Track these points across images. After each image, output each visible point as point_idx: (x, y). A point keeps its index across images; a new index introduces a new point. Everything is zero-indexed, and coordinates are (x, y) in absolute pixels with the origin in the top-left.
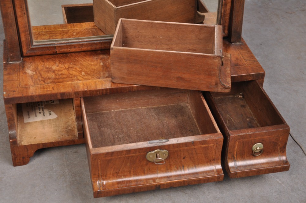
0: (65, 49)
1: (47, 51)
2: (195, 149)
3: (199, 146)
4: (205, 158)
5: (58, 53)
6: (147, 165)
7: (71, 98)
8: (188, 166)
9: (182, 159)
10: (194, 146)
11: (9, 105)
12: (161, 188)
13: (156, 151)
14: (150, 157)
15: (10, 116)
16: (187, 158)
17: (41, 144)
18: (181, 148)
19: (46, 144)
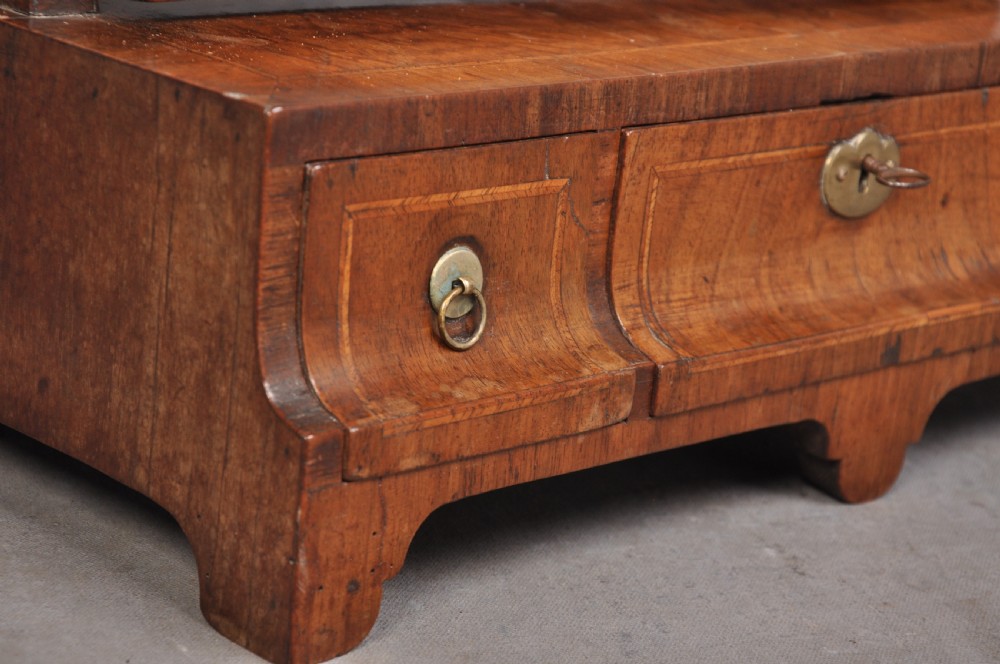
6: (819, 234)
7: (583, 128)
8: (961, 254)
9: (938, 206)
10: (986, 119)
11: (290, 173)
12: (904, 357)
13: (860, 138)
14: (839, 179)
15: (275, 268)
16: (955, 207)
17: (455, 467)
18: (941, 127)
19: (477, 464)
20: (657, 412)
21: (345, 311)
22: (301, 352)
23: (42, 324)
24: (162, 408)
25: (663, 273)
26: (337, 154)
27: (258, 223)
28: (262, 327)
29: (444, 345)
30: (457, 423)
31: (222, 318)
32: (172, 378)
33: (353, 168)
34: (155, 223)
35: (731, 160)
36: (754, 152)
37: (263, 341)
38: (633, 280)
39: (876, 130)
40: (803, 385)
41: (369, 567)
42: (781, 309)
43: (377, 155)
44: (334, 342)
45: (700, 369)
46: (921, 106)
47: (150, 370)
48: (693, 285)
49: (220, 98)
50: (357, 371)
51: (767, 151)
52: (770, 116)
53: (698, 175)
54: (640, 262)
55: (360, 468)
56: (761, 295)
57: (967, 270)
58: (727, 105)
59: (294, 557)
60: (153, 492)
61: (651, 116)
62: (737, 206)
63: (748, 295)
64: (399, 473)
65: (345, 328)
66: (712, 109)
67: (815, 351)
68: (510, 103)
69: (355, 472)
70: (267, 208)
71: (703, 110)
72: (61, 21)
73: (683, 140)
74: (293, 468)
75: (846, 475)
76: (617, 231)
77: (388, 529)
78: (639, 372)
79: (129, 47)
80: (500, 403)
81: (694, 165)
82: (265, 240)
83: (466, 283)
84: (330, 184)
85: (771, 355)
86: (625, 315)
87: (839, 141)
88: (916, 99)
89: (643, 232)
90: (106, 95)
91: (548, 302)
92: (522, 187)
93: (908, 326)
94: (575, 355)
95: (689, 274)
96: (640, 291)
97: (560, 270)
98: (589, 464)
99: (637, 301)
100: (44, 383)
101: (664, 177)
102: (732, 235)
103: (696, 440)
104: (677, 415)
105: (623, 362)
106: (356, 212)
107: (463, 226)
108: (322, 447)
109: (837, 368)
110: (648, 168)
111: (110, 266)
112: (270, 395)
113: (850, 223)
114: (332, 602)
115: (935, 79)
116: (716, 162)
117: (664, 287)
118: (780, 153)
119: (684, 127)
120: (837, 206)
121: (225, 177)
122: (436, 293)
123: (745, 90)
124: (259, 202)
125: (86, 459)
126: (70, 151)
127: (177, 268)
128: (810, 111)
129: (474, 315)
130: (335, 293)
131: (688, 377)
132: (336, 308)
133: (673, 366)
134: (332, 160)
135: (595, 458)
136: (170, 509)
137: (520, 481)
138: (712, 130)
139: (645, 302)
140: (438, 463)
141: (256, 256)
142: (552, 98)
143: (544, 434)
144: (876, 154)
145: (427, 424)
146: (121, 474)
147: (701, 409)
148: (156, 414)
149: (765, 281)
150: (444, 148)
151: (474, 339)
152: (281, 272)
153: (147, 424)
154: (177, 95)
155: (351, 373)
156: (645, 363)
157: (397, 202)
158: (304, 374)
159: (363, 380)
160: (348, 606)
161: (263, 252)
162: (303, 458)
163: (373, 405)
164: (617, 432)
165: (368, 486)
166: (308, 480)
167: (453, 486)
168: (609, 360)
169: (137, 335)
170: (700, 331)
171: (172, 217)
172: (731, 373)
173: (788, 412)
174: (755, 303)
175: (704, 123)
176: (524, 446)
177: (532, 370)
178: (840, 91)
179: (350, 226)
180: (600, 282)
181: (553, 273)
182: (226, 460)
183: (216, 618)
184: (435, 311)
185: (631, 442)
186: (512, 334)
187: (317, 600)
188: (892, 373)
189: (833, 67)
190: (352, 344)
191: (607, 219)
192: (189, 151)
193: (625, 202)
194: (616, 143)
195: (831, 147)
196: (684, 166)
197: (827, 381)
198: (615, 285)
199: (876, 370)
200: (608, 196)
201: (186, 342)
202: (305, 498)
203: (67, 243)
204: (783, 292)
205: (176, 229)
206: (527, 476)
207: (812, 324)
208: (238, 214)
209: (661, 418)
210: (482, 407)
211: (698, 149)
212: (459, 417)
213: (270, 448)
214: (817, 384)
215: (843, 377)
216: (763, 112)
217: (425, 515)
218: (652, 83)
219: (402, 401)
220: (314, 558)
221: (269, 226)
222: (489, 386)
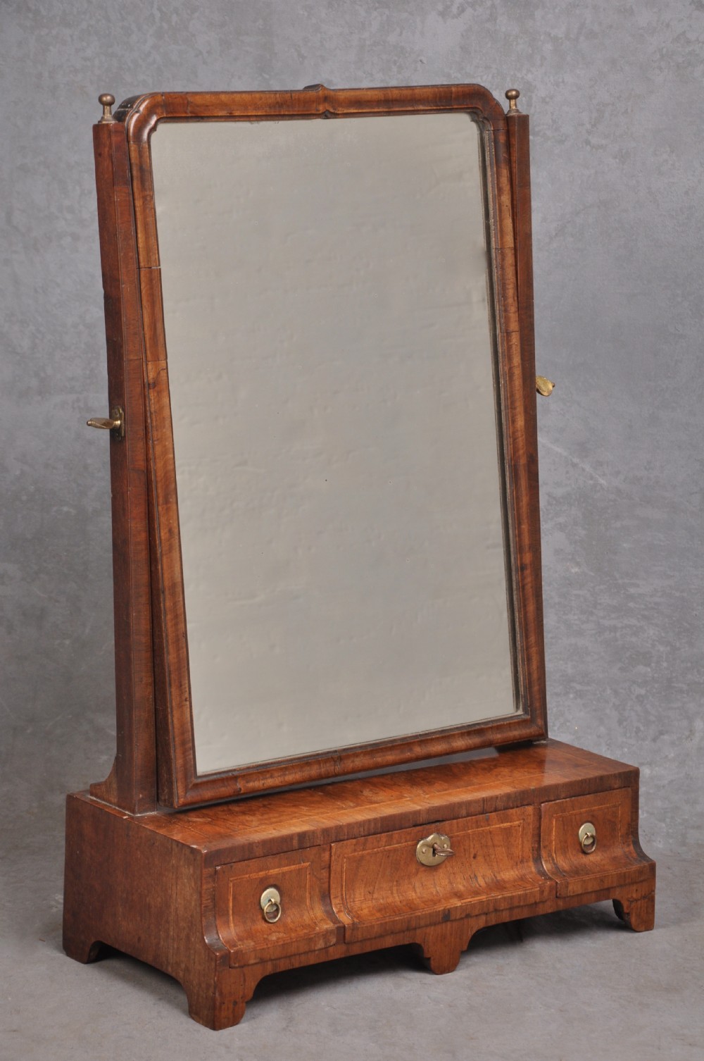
0: (254, 781)
1: (223, 789)
2: (490, 832)
3: (498, 826)
4: (508, 856)
5: (242, 792)
6: (417, 873)
7: (315, 844)
8: (484, 877)
9: (472, 859)
10: (489, 825)
11: (211, 870)
12: (452, 918)
13: (431, 837)
14: (423, 853)
15: (207, 900)
16: (480, 858)
17: (270, 963)
18: (469, 830)
19: (278, 962)
20: (346, 941)
21: (231, 912)
22: (216, 927)
23: (139, 919)
24: (175, 946)
25: (352, 892)
26: (226, 862)
27: (201, 886)
28: (203, 919)
29: (266, 921)
30: (268, 948)
31: (192, 916)
32: (178, 936)
33: (231, 867)
34: (172, 885)
35: (376, 850)
36: (385, 846)
37: (204, 924)
38: (339, 895)
39: (438, 833)
40: (408, 929)
41: (240, 996)
42: (400, 902)
43: (240, 861)
44: (227, 922)
45: (362, 926)
46: (457, 823)
47: (172, 933)
48: (364, 895)
49: (189, 847)
50: (236, 932)
51: (390, 845)
52: (391, 833)
53: (362, 857)
54: (342, 888)
55: (235, 963)
56: (394, 897)
57: (486, 883)
58: (373, 831)
59: (214, 993)
60: (174, 975)
61: (342, 838)
62: (380, 865)
63: (387, 897)
64: (249, 965)
65: (231, 918)
66: (366, 833)
67: (411, 917)
68: (287, 839)
69: (233, 965)
70: (204, 881)
71: (362, 834)
72: (144, 817)
73: (355, 845)
74: (213, 964)
75: (433, 964)
76: (331, 878)
77: (247, 984)
78: (338, 928)
79: (164, 827)
80: (284, 941)
81: (360, 853)
82: (203, 891)
83: (273, 900)
84: (224, 872)
85: (392, 920)
86: (336, 907)
87: (422, 839)
88: (455, 821)
89: (342, 878)
90: (157, 844)
91: (306, 905)
92: (293, 867)
93: (452, 906)
94: (315, 923)
95: (362, 891)
96: (342, 899)
97: (310, 893)
98: (321, 961)
99: (341, 902)
100: (139, 939)
101: (349, 858)
102: (380, 876)
103: (364, 952)
104: (355, 942)
105: (332, 924)
106: (233, 880)
107: (271, 881)
108: (222, 957)
109: (422, 923)
110: (341, 855)
111: (159, 899)
112: (206, 941)
113: (433, 868)
114: (228, 1008)
115: (464, 812)
116: (370, 851)
117: (352, 896)
118: (397, 845)
119: (354, 840)
120: (424, 862)
121: (191, 871)
122: (262, 904)
123: (380, 825)
124: (201, 880)
125: (153, 964)
126: (147, 862)
127: (179, 900)
128: (408, 829)
129: (277, 910)
130: (227, 907)
131: (358, 929)
132: (228, 911)
133: (351, 925)
134: (224, 864)
135: (323, 959)
136: (178, 979)
137: (294, 967)
138: (366, 840)
139: (344, 902)
140: (262, 961)
141: (201, 897)
142: (302, 836)
143: (302, 950)
144: (438, 842)
145: (258, 948)
146: (164, 969)
147: (365, 940)
148: (173, 947)
149: (395, 892)
150: (263, 857)
151: (277, 919)
152: (209, 901)
153: (171, 951)
154: (177, 846)
155: (233, 933)
156: (341, 925)
157: (247, 876)
158: (217, 933)
159: (237, 935)
160: (234, 1009)
161: (203, 895)
162: (216, 961)
163: (240, 943)
164: (331, 949)
165: (238, 969)
166: (218, 967)
167: (269, 969)
168: (327, 924)
169: (167, 922)
170: (366, 911)
171: (177, 884)
172: (376, 927)
173: (405, 940)
174: (390, 900)
175: (363, 838)
176: (295, 955)
177: (298, 929)
178: (421, 820)
179: (231, 885)
180: (326, 896)
181: (307, 894)
182: (194, 963)
183: (193, 1015)
184: (263, 910)
185: (337, 953)
186: (292, 917)
187: (223, 1007)
188: (449, 924)
189: (417, 813)
190: (234, 923)
191: (328, 874)
192: (181, 863)
193: (333, 868)
194: (328, 848)
195: (419, 841)
196: (356, 854)
197: (419, 928)
198: (332, 897)
199: (439, 923)
200: (328, 866)
201: (182, 924)
202: (217, 973)
203: (146, 891)
204: (403, 896)
205: (178, 888)
206: (297, 965)
207: (411, 906)
208: (196, 883)
209: (348, 944)
210: (277, 942)
211: (361, 848)
212: (269, 946)
213: (207, 958)
214: (415, 929)
215: (426, 926)
216: (388, 831)
217: (259, 980)
218: (341, 827)
219: (250, 941)
220: (221, 993)
221: (205, 887)
222: (281, 935)
